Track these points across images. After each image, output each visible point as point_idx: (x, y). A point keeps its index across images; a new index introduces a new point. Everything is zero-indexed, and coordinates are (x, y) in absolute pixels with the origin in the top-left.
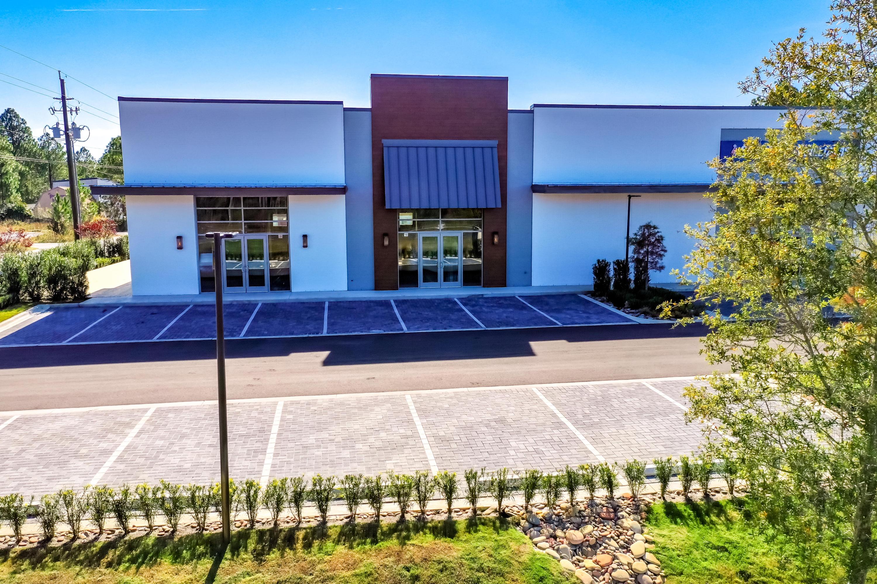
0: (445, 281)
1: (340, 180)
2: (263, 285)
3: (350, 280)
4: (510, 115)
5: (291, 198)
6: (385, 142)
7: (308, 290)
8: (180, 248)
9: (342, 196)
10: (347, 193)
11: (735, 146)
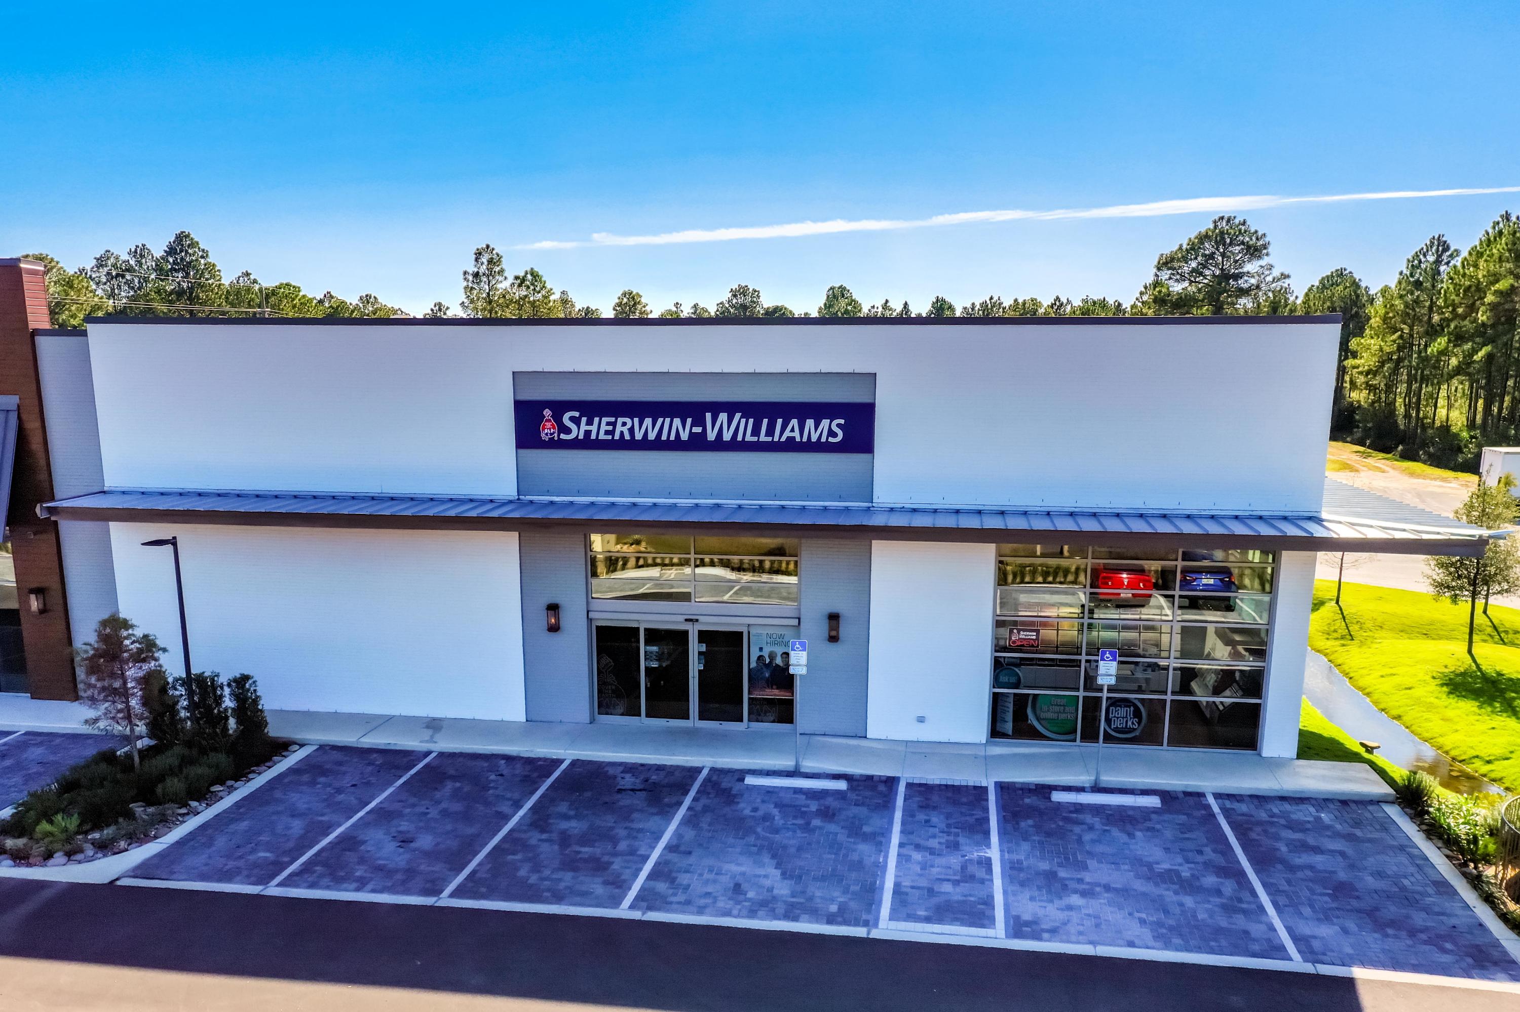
4: (40, 340)
11: (547, 413)
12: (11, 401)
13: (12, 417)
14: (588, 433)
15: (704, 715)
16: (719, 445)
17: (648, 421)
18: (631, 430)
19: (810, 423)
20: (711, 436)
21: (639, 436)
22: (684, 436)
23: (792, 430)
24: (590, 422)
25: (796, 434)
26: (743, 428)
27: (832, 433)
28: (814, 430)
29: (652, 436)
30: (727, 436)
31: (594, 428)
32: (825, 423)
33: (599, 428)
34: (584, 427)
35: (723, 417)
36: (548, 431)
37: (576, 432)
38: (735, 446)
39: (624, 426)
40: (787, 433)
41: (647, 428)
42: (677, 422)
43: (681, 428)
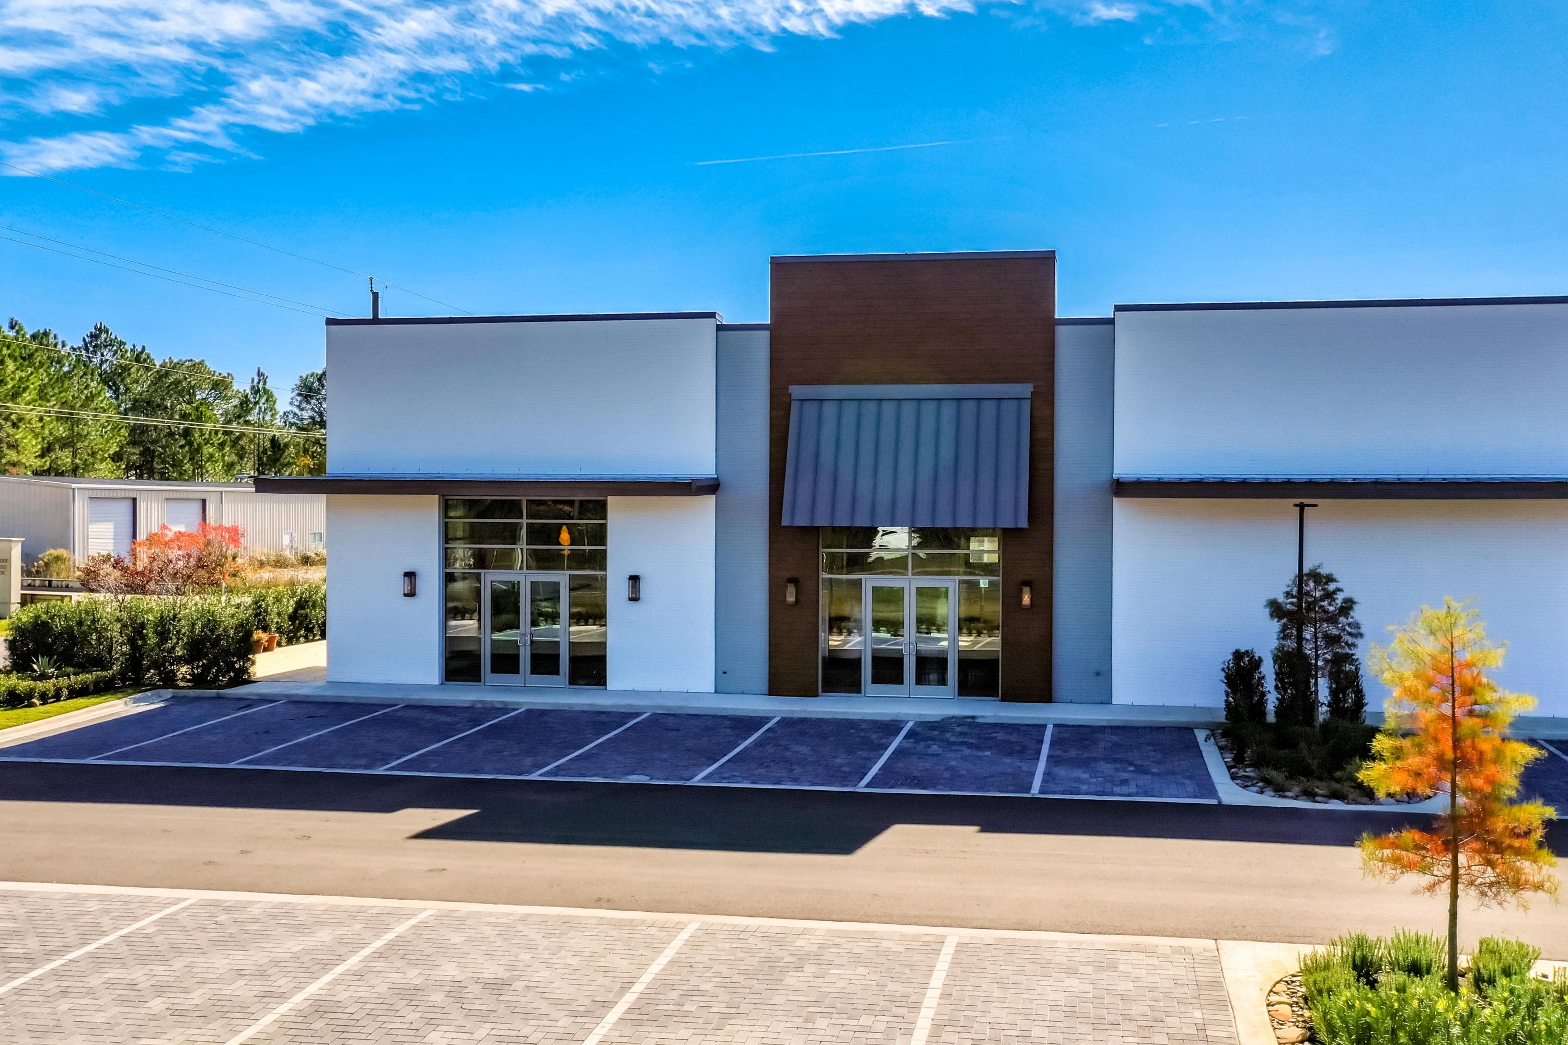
0: (918, 682)
1: (706, 468)
2: (556, 672)
3: (721, 673)
4: (1061, 331)
5: (613, 502)
6: (797, 391)
7: (639, 687)
8: (411, 594)
9: (709, 502)
10: (719, 492)
12: (1026, 390)
13: (1027, 405)
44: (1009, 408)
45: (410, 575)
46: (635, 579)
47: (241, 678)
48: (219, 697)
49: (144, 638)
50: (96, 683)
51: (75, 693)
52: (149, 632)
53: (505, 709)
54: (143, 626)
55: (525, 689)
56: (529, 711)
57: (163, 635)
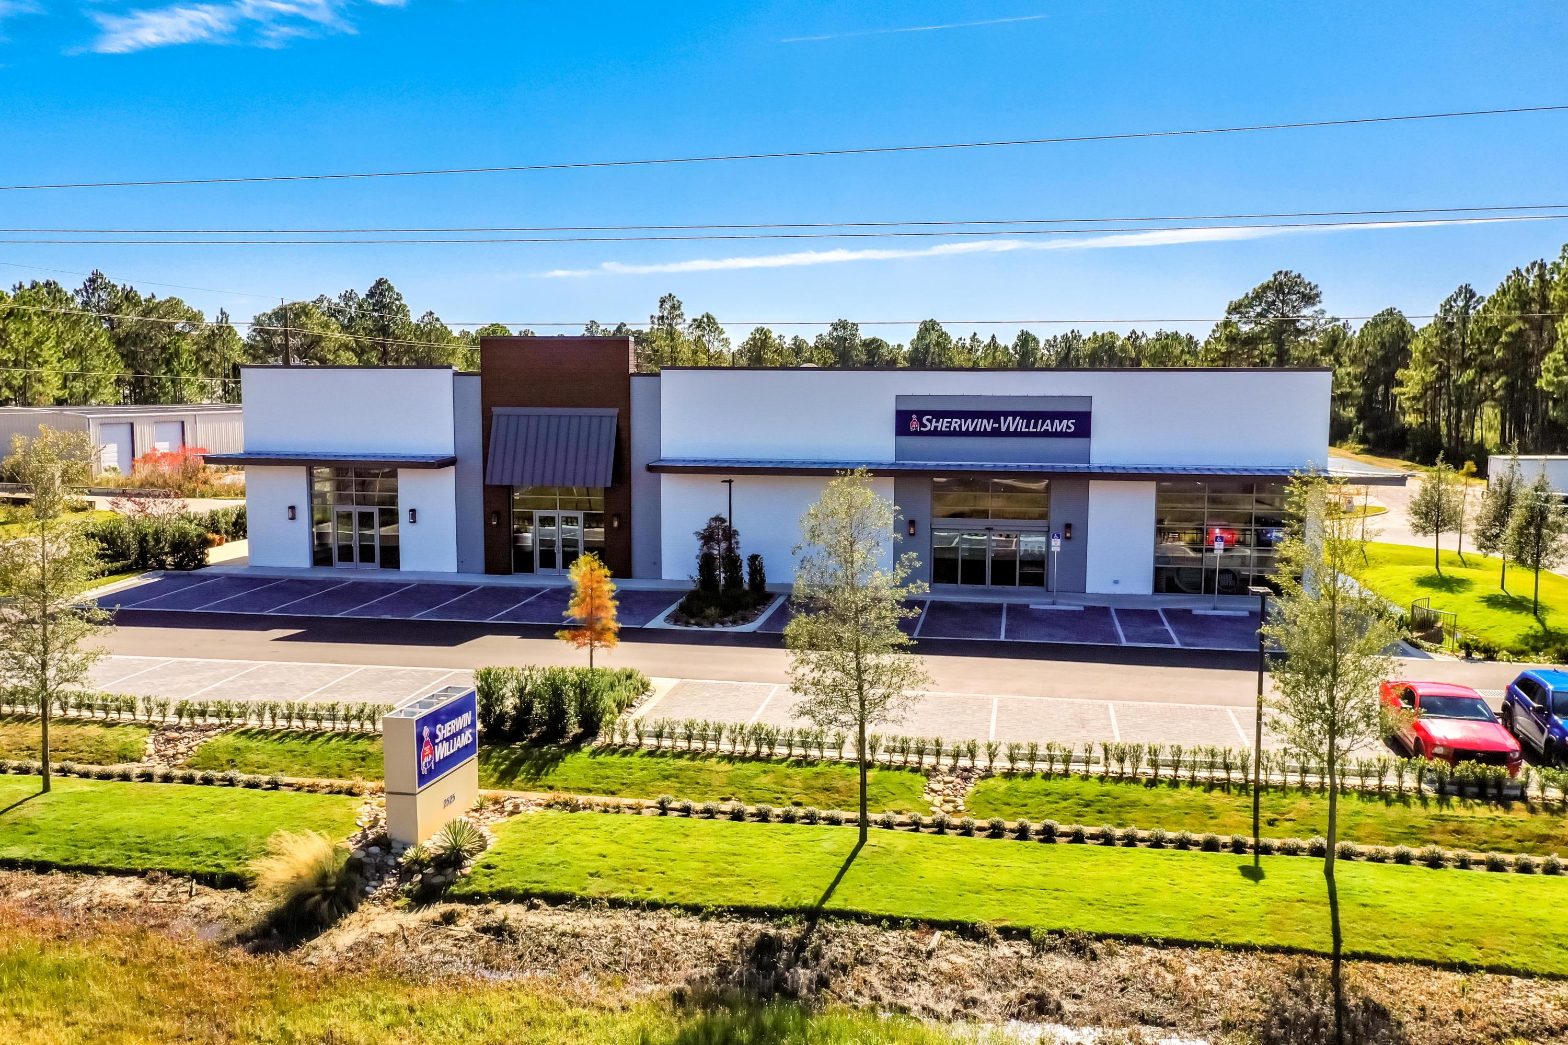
0: (563, 567)
1: (449, 452)
2: (373, 561)
3: (460, 562)
4: (632, 378)
5: (400, 471)
6: (496, 410)
7: (417, 569)
8: (293, 518)
9: (452, 469)
10: (458, 464)
11: (914, 417)
12: (615, 411)
13: (615, 420)
14: (936, 427)
15: (994, 582)
16: (1007, 434)
17: (969, 421)
18: (960, 426)
19: (1057, 422)
20: (1003, 429)
21: (964, 429)
22: (989, 429)
23: (1047, 426)
24: (937, 422)
25: (1049, 428)
26: (1020, 424)
27: (1068, 427)
28: (1059, 426)
29: (971, 429)
30: (1012, 429)
31: (939, 425)
32: (1065, 422)
33: (943, 425)
34: (934, 424)
35: (1010, 419)
36: (914, 426)
37: (930, 427)
38: (1017, 434)
39: (955, 424)
40: (1045, 427)
41: (969, 425)
42: (985, 421)
43: (987, 425)
44: (606, 422)
45: (292, 508)
46: (413, 511)
47: (201, 564)
48: (189, 575)
49: (147, 542)
50: (123, 567)
51: (112, 573)
52: (150, 538)
53: (341, 581)
54: (146, 535)
55: (357, 571)
56: (354, 583)
57: (157, 541)
